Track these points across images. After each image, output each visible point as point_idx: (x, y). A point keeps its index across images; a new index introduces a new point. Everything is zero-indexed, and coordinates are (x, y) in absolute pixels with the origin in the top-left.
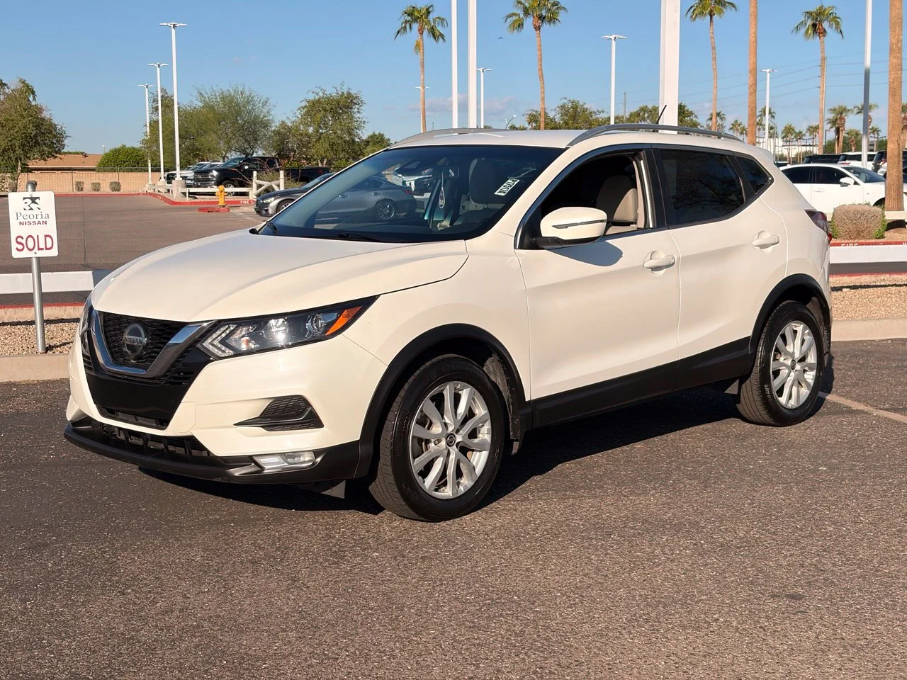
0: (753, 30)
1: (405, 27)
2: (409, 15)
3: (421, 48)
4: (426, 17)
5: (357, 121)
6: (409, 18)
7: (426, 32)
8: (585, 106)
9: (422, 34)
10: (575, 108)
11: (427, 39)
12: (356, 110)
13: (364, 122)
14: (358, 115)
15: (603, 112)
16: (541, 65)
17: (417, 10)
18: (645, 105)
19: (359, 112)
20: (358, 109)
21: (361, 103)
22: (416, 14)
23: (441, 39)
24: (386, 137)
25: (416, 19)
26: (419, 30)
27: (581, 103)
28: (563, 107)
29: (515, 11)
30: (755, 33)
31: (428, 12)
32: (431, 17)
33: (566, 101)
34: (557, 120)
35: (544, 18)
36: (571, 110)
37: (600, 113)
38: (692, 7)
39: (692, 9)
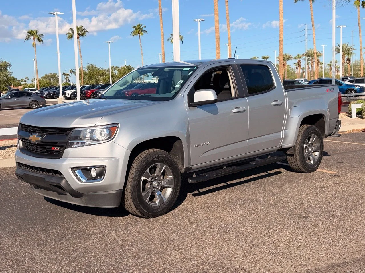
0: (163, 40)
1: (28, 37)
2: (29, 33)
3: (35, 45)
4: (36, 34)
5: (9, 72)
6: (29, 34)
7: (36, 39)
8: (96, 66)
9: (35, 40)
10: (92, 67)
11: (37, 42)
12: (8, 68)
13: (12, 73)
14: (9, 70)
15: (103, 68)
16: (80, 51)
17: (33, 31)
18: (113, 66)
19: (9, 69)
20: (9, 68)
21: (10, 66)
22: (32, 33)
23: (42, 42)
24: (15, 78)
25: (33, 35)
26: (34, 38)
27: (94, 65)
28: (88, 66)
29: (69, 32)
30: (163, 41)
31: (37, 32)
32: (38, 34)
33: (88, 64)
34: (86, 71)
35: (80, 35)
36: (91, 68)
37: (101, 68)
38: (133, 32)
39: (133, 33)
